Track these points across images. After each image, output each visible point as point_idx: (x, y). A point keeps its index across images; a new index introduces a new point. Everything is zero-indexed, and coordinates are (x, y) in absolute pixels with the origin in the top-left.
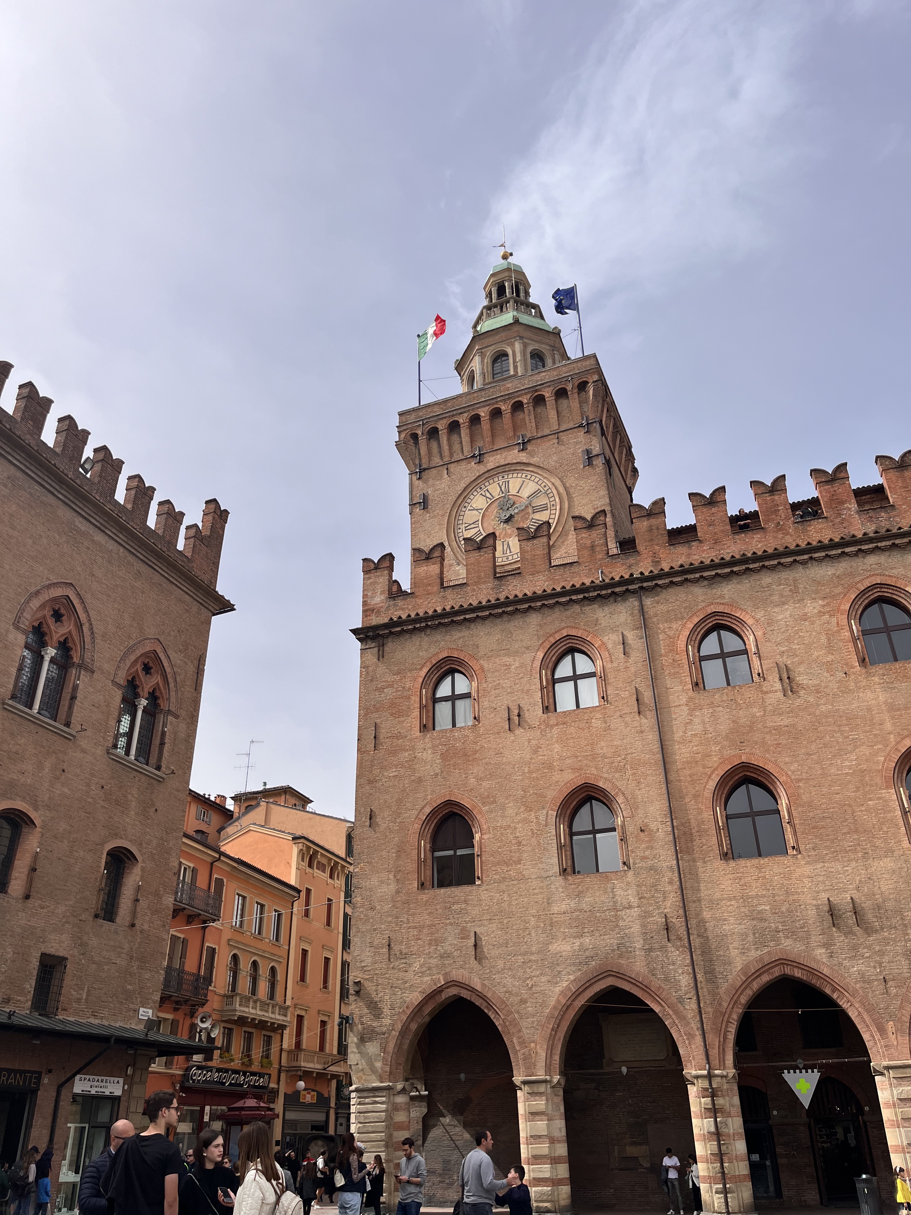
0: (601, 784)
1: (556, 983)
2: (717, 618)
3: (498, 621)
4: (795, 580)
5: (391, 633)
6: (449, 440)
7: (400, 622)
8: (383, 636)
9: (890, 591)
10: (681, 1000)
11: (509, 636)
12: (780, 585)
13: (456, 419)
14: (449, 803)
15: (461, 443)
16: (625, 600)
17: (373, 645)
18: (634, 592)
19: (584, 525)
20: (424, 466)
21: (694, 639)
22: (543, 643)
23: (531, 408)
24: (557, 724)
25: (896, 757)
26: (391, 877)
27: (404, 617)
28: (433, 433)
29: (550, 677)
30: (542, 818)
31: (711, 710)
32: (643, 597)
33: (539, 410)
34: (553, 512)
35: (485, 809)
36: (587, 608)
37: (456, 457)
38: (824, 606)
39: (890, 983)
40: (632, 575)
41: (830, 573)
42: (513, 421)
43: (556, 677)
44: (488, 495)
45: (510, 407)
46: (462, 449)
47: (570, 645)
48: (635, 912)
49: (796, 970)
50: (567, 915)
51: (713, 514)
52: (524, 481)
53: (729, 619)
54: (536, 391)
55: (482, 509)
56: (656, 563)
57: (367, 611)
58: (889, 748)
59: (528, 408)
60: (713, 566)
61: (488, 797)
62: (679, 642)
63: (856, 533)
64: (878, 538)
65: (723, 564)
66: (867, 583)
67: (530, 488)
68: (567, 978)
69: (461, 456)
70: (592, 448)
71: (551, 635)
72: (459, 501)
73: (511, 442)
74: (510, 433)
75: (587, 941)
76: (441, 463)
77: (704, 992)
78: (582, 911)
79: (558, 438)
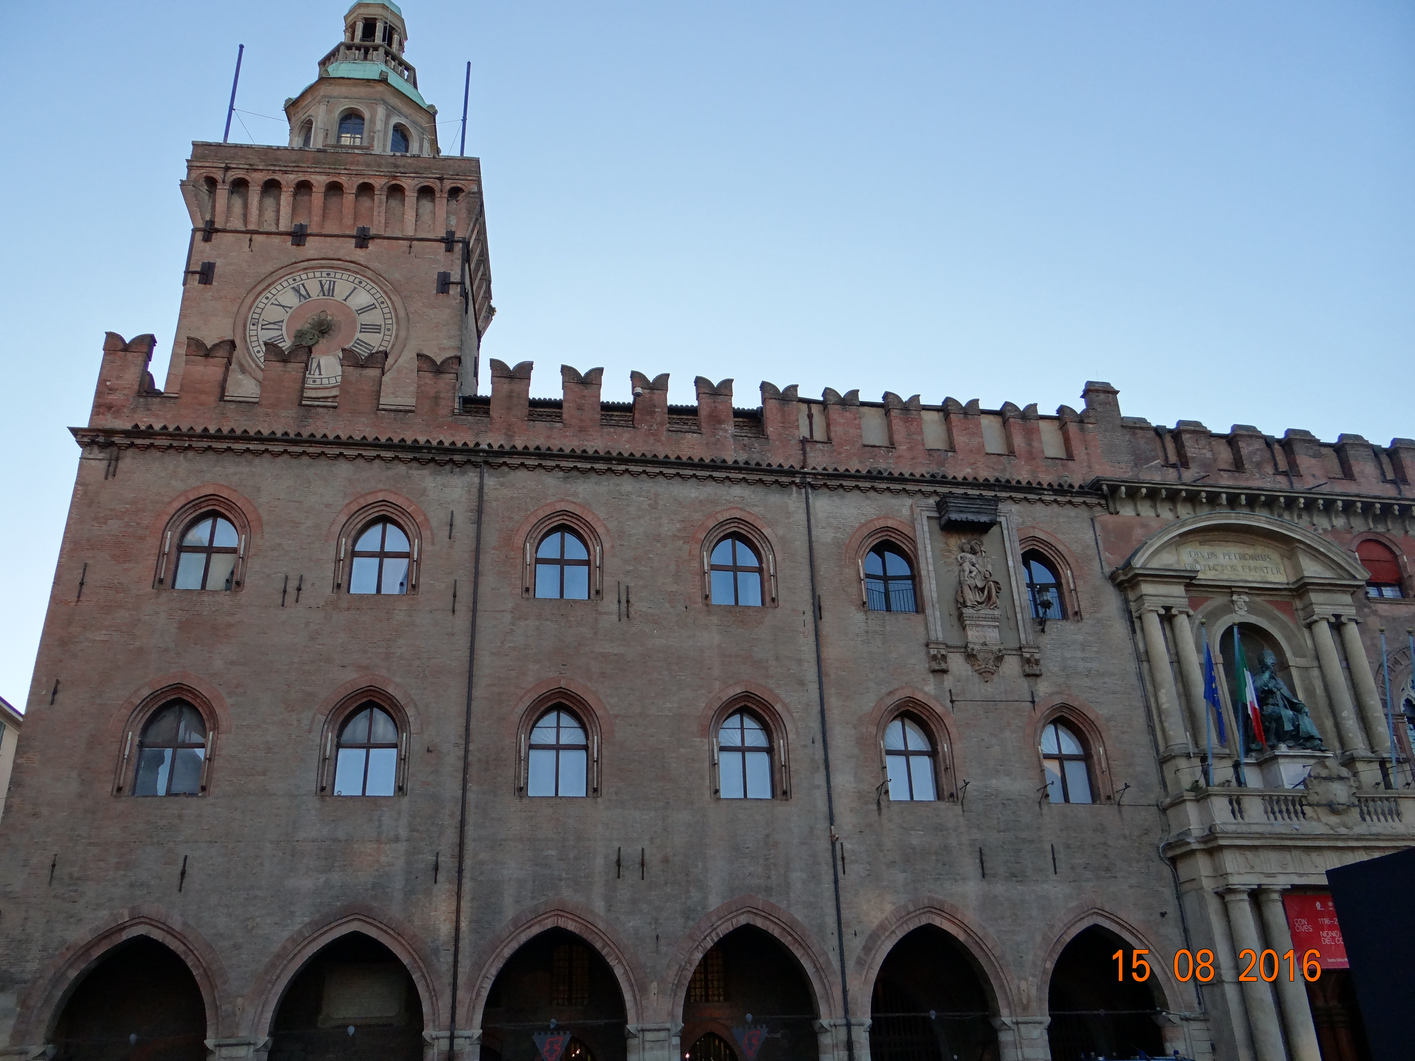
0: (390, 690)
1: (286, 926)
2: (565, 517)
3: (294, 462)
4: (656, 495)
5: (132, 445)
6: (261, 202)
7: (149, 432)
8: (119, 447)
9: (747, 529)
10: (436, 951)
11: (306, 485)
12: (640, 496)
13: (277, 178)
14: (179, 687)
15: (278, 211)
16: (464, 473)
17: (101, 456)
18: (476, 465)
19: (431, 369)
20: (217, 226)
21: (534, 536)
22: (349, 503)
23: (384, 198)
24: (348, 609)
25: (717, 705)
26: (74, 774)
27: (157, 427)
28: (240, 185)
29: (350, 548)
30: (305, 722)
31: (537, 623)
32: (486, 475)
33: (393, 203)
34: (387, 338)
35: (229, 701)
36: (415, 472)
37: (266, 228)
38: (679, 530)
39: (662, 941)
40: (477, 444)
41: (693, 496)
42: (355, 208)
43: (357, 549)
44: (303, 292)
45: (355, 186)
46: (278, 220)
47: (384, 513)
48: (401, 847)
49: (570, 922)
50: (316, 843)
51: (584, 396)
52: (355, 288)
53: (578, 522)
54: (395, 178)
55: (291, 308)
56: (510, 437)
57: (100, 406)
58: (712, 695)
59: (380, 197)
60: (573, 455)
61: (237, 686)
62: (517, 537)
63: (727, 459)
64: (746, 468)
65: (584, 456)
66: (727, 515)
67: (362, 298)
68: (300, 920)
69: (273, 229)
70: (452, 273)
71: (362, 496)
72: (260, 288)
73: (348, 232)
74: (349, 221)
75: (336, 877)
76: (244, 229)
77: (465, 943)
78: (335, 840)
79: (410, 247)
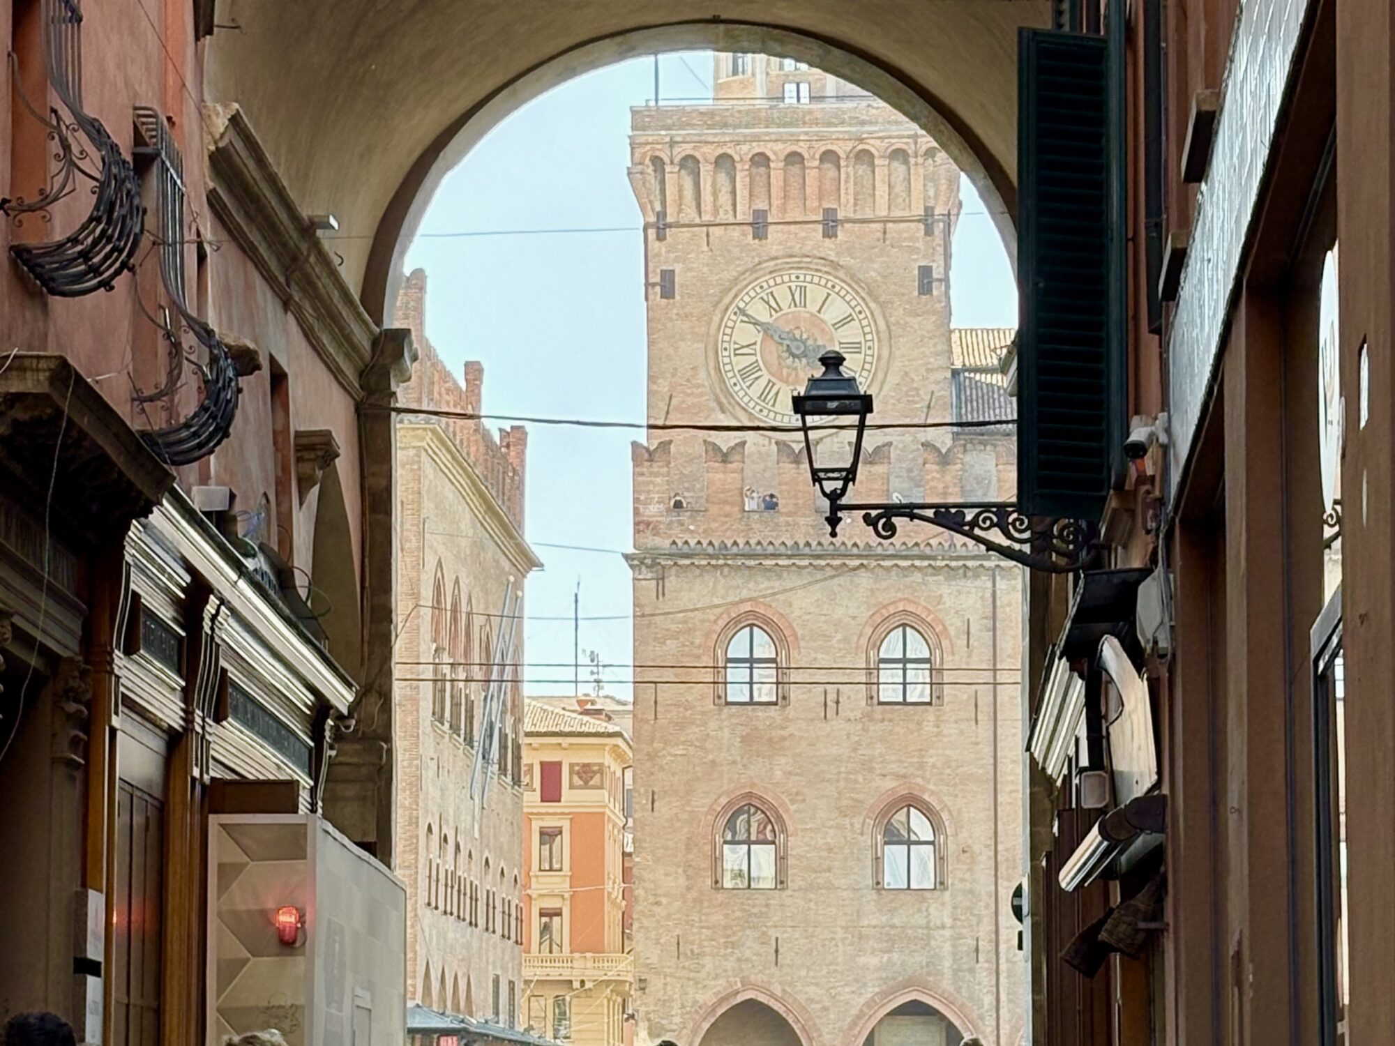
0: (926, 797)
1: (861, 994)
3: (820, 577)
5: (675, 565)
7: (689, 552)
8: (664, 567)
10: (981, 1018)
11: (832, 598)
13: (730, 152)
14: (748, 794)
15: (734, 192)
16: (976, 577)
17: (649, 576)
18: (988, 569)
19: (937, 460)
20: (669, 219)
22: (873, 615)
23: (851, 168)
24: (883, 720)
26: (680, 871)
27: (693, 544)
28: (689, 164)
29: (876, 658)
30: (858, 826)
32: (998, 578)
33: (863, 173)
34: (869, 359)
35: (793, 808)
36: (930, 579)
37: (722, 217)
42: (820, 184)
43: (882, 656)
44: (774, 305)
45: (818, 156)
46: (734, 205)
47: (904, 620)
48: (948, 933)
50: (877, 929)
52: (829, 295)
55: (762, 325)
59: (848, 170)
61: (797, 794)
67: (837, 308)
68: (871, 990)
69: (732, 220)
70: (934, 265)
71: (884, 607)
72: (726, 300)
73: (814, 218)
74: (812, 203)
75: (895, 956)
76: (697, 221)
77: (1003, 1012)
78: (893, 927)
79: (885, 233)
